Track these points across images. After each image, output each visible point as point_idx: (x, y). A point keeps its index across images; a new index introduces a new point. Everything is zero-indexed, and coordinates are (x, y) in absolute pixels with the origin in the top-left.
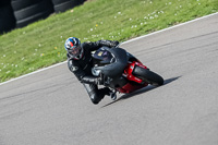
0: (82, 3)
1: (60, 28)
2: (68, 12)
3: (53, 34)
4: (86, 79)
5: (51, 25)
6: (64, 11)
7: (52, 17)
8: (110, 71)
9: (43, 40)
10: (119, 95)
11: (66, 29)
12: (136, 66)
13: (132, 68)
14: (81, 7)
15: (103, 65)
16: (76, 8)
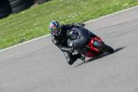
0: (29, 7)
1: (15, 23)
2: (20, 13)
3: (11, 27)
4: (63, 49)
5: (10, 21)
6: (18, 12)
7: (11, 16)
8: (78, 44)
9: (5, 31)
10: (87, 59)
11: (19, 24)
12: (95, 41)
13: (92, 42)
14: (29, 10)
15: (73, 40)
16: (25, 11)
